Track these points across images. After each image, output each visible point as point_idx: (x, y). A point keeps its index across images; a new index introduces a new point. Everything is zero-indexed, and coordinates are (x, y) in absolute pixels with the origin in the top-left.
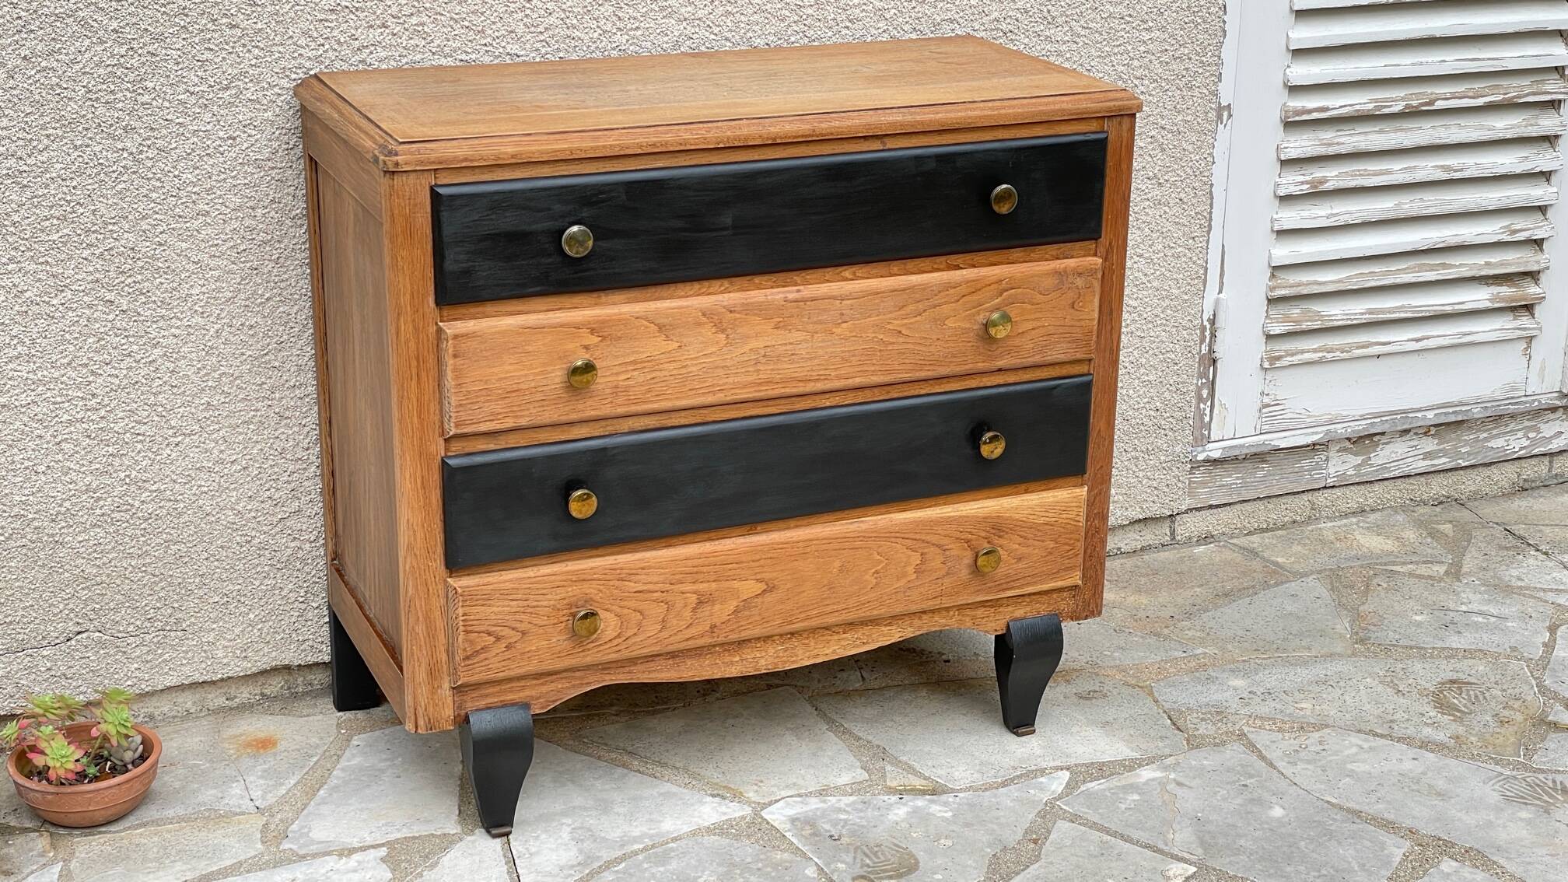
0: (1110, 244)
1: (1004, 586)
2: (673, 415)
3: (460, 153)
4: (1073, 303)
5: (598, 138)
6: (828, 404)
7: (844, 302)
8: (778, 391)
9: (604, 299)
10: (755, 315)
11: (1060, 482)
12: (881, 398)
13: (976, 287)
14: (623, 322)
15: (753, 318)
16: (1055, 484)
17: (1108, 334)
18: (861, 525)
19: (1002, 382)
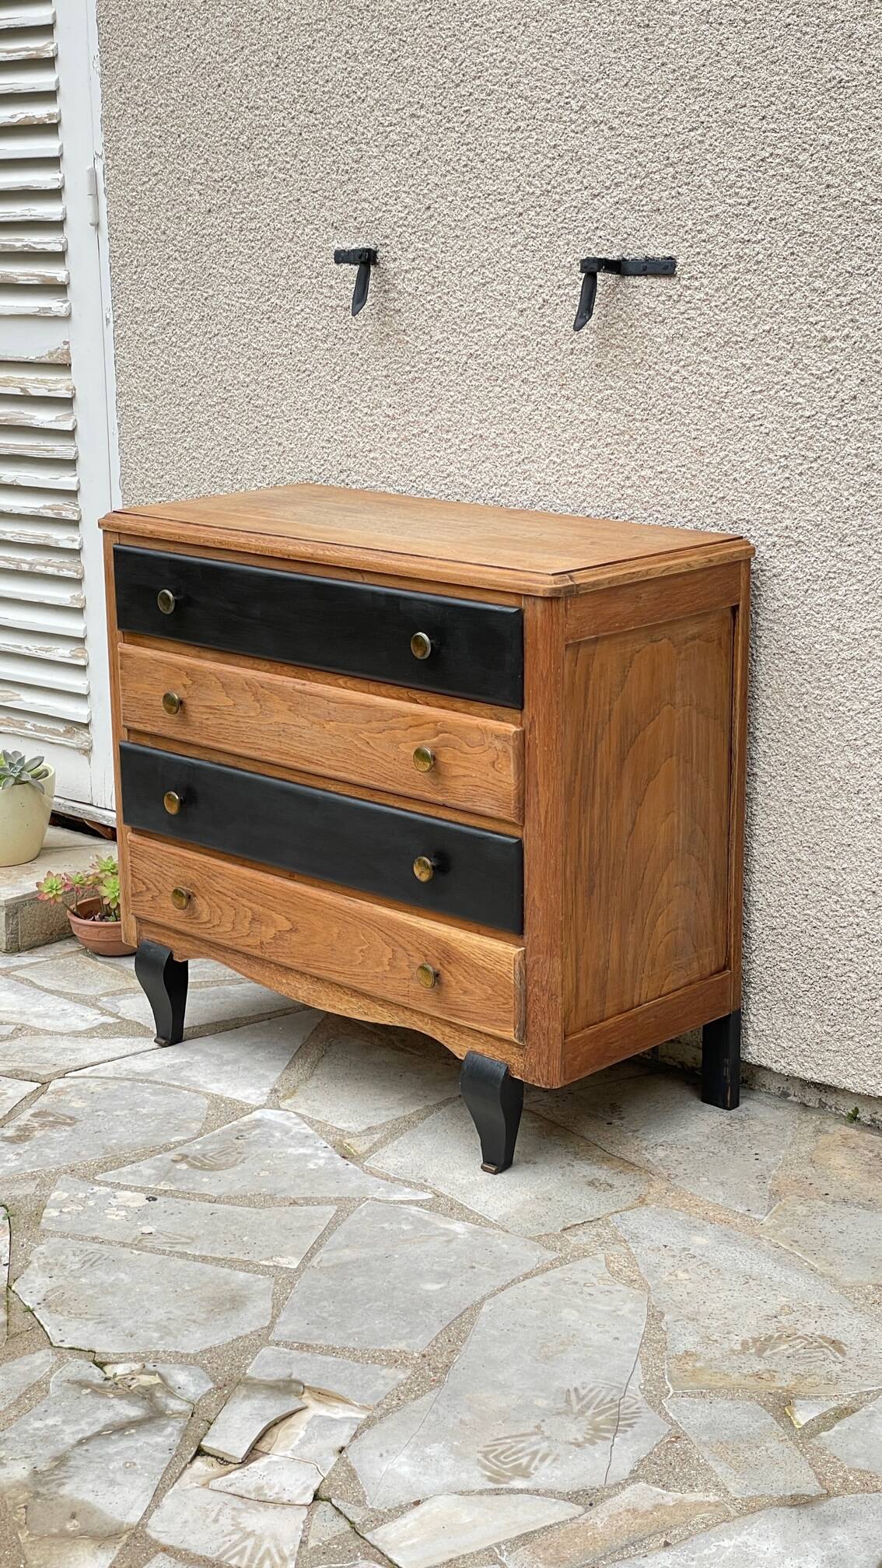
0: (533, 718)
1: (454, 1012)
2: (241, 760)
3: (129, 524)
4: (494, 763)
5: (199, 530)
6: (333, 789)
7: (330, 704)
8: (290, 763)
9: (203, 654)
10: (276, 694)
11: (505, 936)
12: (367, 798)
13: (418, 722)
14: (205, 674)
15: (276, 697)
16: (501, 935)
17: (536, 806)
18: (352, 904)
19: (453, 819)
